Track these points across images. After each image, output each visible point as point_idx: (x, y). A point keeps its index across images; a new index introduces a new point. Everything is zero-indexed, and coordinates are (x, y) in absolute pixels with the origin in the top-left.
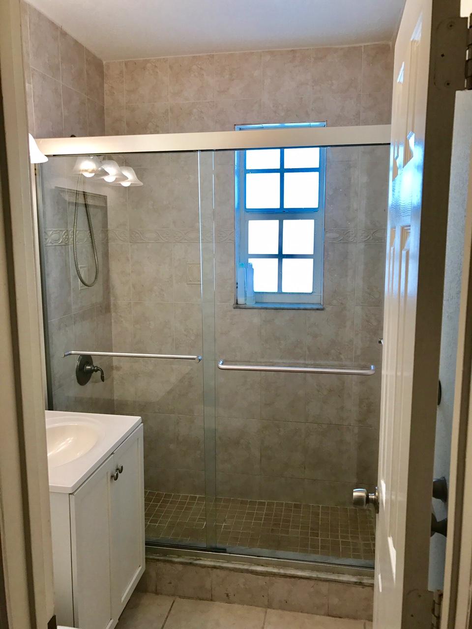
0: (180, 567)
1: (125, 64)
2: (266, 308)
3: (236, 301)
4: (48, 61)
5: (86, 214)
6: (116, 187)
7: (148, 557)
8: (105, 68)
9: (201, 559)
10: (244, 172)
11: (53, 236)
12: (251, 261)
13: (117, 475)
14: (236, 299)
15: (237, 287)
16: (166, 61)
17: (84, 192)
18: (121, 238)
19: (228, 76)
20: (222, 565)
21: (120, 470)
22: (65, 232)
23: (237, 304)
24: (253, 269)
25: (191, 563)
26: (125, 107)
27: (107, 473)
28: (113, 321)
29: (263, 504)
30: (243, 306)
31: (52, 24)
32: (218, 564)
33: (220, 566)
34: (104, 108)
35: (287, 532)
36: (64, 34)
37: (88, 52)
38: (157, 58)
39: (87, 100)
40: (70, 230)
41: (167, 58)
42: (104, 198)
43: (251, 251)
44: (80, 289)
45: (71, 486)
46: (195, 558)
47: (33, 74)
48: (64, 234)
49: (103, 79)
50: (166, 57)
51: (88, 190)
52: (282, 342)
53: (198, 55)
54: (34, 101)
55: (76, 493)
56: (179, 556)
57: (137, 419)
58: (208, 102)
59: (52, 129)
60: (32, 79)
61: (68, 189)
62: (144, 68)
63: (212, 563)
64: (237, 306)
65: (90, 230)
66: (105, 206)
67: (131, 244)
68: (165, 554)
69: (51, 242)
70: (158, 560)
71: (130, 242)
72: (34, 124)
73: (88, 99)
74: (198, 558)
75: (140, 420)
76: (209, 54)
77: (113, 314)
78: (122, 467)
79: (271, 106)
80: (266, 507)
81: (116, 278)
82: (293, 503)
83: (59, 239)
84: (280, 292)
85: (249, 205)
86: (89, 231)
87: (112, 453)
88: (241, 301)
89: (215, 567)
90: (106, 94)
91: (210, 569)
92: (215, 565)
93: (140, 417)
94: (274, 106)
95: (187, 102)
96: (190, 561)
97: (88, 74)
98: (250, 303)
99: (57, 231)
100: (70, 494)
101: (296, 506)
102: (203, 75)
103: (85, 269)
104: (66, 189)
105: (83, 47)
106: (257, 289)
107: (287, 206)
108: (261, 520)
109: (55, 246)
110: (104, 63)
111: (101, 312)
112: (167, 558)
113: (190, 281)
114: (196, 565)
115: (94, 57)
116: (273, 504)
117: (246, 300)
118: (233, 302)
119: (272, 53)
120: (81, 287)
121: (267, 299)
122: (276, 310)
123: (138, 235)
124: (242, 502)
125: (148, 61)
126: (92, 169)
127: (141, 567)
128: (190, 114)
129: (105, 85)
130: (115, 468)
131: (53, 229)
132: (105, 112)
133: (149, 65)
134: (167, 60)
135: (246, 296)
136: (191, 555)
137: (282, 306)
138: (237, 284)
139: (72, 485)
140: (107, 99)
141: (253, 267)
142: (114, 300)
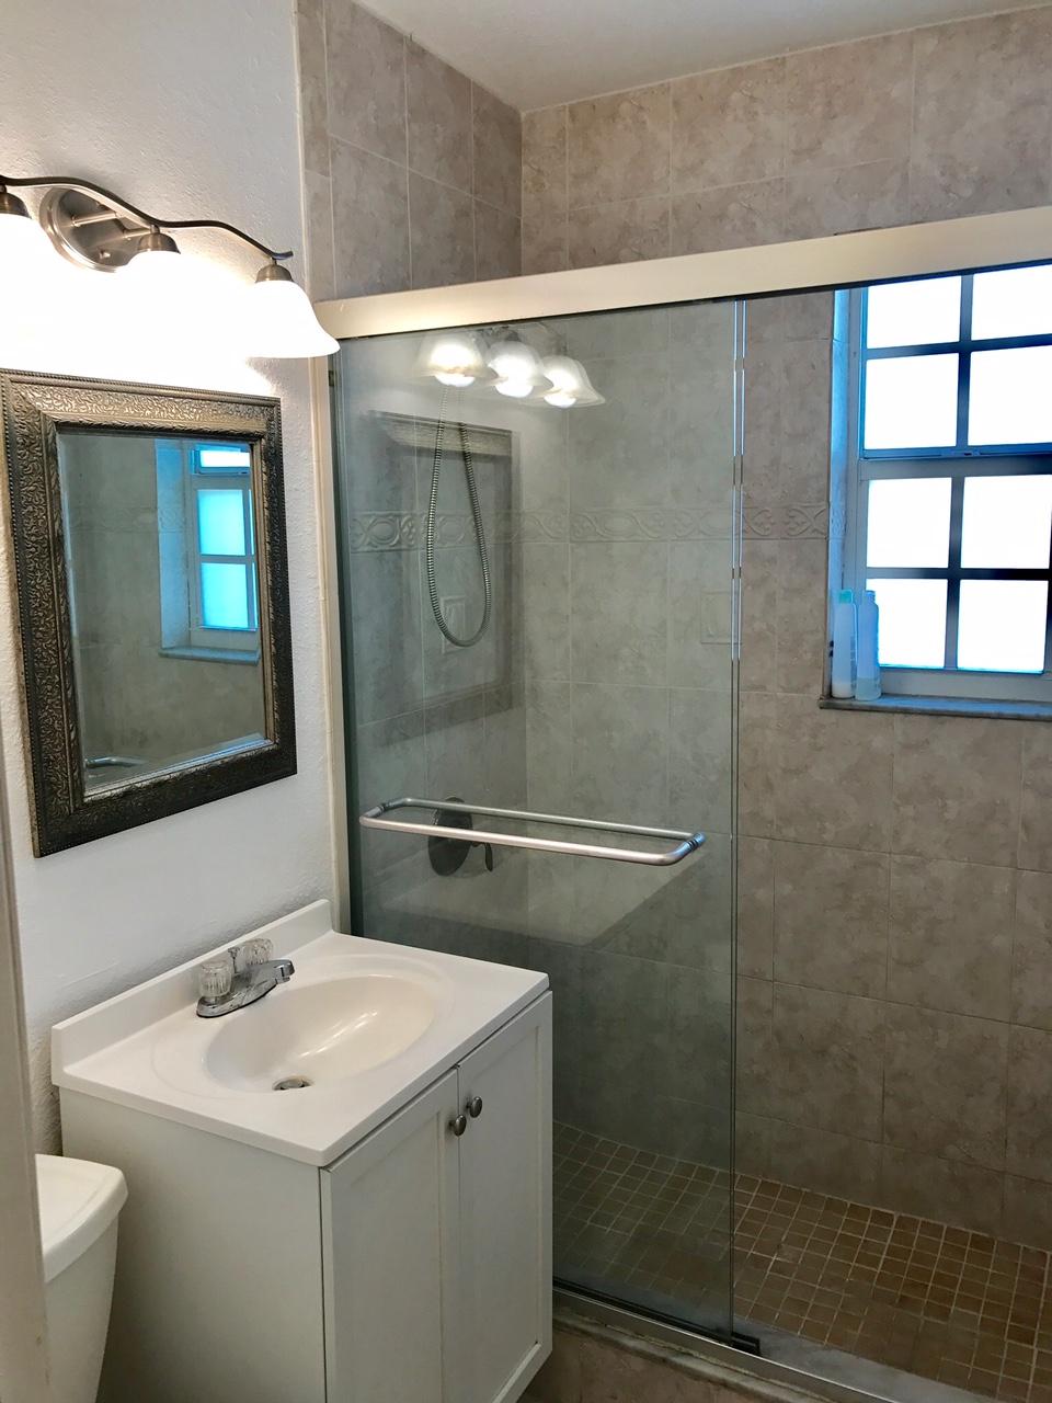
0: (637, 1364)
1: (570, 111)
2: (906, 712)
3: (826, 690)
4: (375, 119)
5: (464, 477)
6: (536, 408)
7: (561, 1319)
8: (525, 128)
9: (691, 1355)
10: (860, 354)
11: (375, 529)
12: (871, 584)
13: (463, 1123)
14: (827, 684)
15: (831, 654)
16: (665, 89)
17: (460, 424)
18: (549, 532)
19: (819, 109)
20: (744, 1384)
21: (474, 1109)
22: (409, 520)
23: (830, 695)
24: (877, 607)
25: (664, 1361)
26: (567, 216)
27: (438, 1114)
28: (528, 726)
29: (887, 1219)
30: (847, 702)
31: (387, 30)
32: (733, 1379)
33: (737, 1385)
34: (519, 221)
35: (945, 1314)
36: (419, 54)
37: (481, 93)
38: (644, 86)
39: (473, 207)
40: (421, 515)
41: (669, 83)
42: (504, 436)
43: (873, 561)
44: (443, 652)
45: (322, 1148)
46: (677, 1348)
47: (334, 153)
48: (406, 522)
49: (519, 154)
50: (667, 81)
51: (470, 418)
52: (949, 802)
53: (744, 64)
54: (335, 215)
55: (334, 1167)
56: (638, 1333)
57: (537, 978)
58: (768, 184)
59: (381, 277)
60: (332, 162)
61: (418, 418)
62: (613, 116)
63: (720, 1374)
64: (829, 700)
65: (474, 513)
66: (505, 454)
67: (574, 545)
68: (604, 1320)
69: (370, 544)
70: (585, 1333)
71: (572, 541)
72: (332, 267)
73: (478, 204)
74: (684, 1350)
75: (543, 982)
76: (773, 57)
77: (530, 711)
78: (480, 1103)
79: (937, 173)
80: (893, 1229)
81: (536, 627)
82: (971, 1232)
83: (392, 536)
84: (950, 665)
85: (872, 442)
86: (471, 517)
87: (454, 1067)
88: (841, 688)
89: (725, 1384)
90: (526, 188)
91: (711, 1386)
92: (724, 1380)
93: (546, 975)
94: (943, 174)
95: (716, 187)
96: (662, 1354)
97: (479, 143)
98: (867, 697)
99: (387, 516)
100: (320, 1168)
101: (976, 1242)
102: (756, 113)
103: (459, 604)
104: (412, 417)
105: (469, 81)
106: (887, 657)
107: (976, 438)
108: (876, 1266)
109: (382, 551)
110: (523, 115)
111: (499, 704)
112: (605, 1333)
113: (710, 636)
114: (677, 1367)
115: (497, 103)
116: (915, 1222)
117: (853, 687)
118: (817, 691)
119: (942, 32)
120: (447, 647)
121: (914, 686)
122: (934, 718)
123: (589, 524)
124: (830, 1204)
125: (621, 98)
126: (466, 365)
127: (538, 1346)
128: (721, 217)
129: (525, 169)
130: (462, 1104)
131: (377, 513)
132: (522, 231)
133: (625, 107)
134: (669, 88)
135: (854, 677)
136: (667, 1336)
137: (952, 707)
138: (832, 644)
139: (326, 1147)
140: (527, 199)
141: (877, 602)
142: (533, 677)
